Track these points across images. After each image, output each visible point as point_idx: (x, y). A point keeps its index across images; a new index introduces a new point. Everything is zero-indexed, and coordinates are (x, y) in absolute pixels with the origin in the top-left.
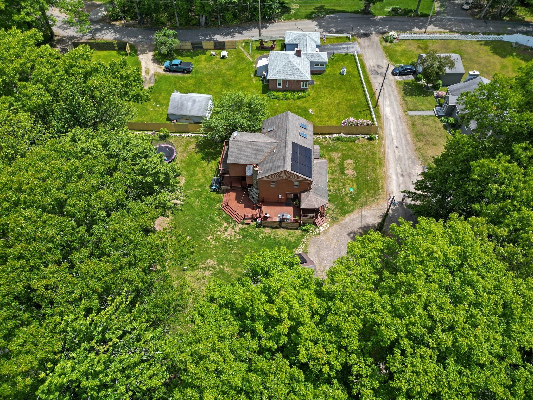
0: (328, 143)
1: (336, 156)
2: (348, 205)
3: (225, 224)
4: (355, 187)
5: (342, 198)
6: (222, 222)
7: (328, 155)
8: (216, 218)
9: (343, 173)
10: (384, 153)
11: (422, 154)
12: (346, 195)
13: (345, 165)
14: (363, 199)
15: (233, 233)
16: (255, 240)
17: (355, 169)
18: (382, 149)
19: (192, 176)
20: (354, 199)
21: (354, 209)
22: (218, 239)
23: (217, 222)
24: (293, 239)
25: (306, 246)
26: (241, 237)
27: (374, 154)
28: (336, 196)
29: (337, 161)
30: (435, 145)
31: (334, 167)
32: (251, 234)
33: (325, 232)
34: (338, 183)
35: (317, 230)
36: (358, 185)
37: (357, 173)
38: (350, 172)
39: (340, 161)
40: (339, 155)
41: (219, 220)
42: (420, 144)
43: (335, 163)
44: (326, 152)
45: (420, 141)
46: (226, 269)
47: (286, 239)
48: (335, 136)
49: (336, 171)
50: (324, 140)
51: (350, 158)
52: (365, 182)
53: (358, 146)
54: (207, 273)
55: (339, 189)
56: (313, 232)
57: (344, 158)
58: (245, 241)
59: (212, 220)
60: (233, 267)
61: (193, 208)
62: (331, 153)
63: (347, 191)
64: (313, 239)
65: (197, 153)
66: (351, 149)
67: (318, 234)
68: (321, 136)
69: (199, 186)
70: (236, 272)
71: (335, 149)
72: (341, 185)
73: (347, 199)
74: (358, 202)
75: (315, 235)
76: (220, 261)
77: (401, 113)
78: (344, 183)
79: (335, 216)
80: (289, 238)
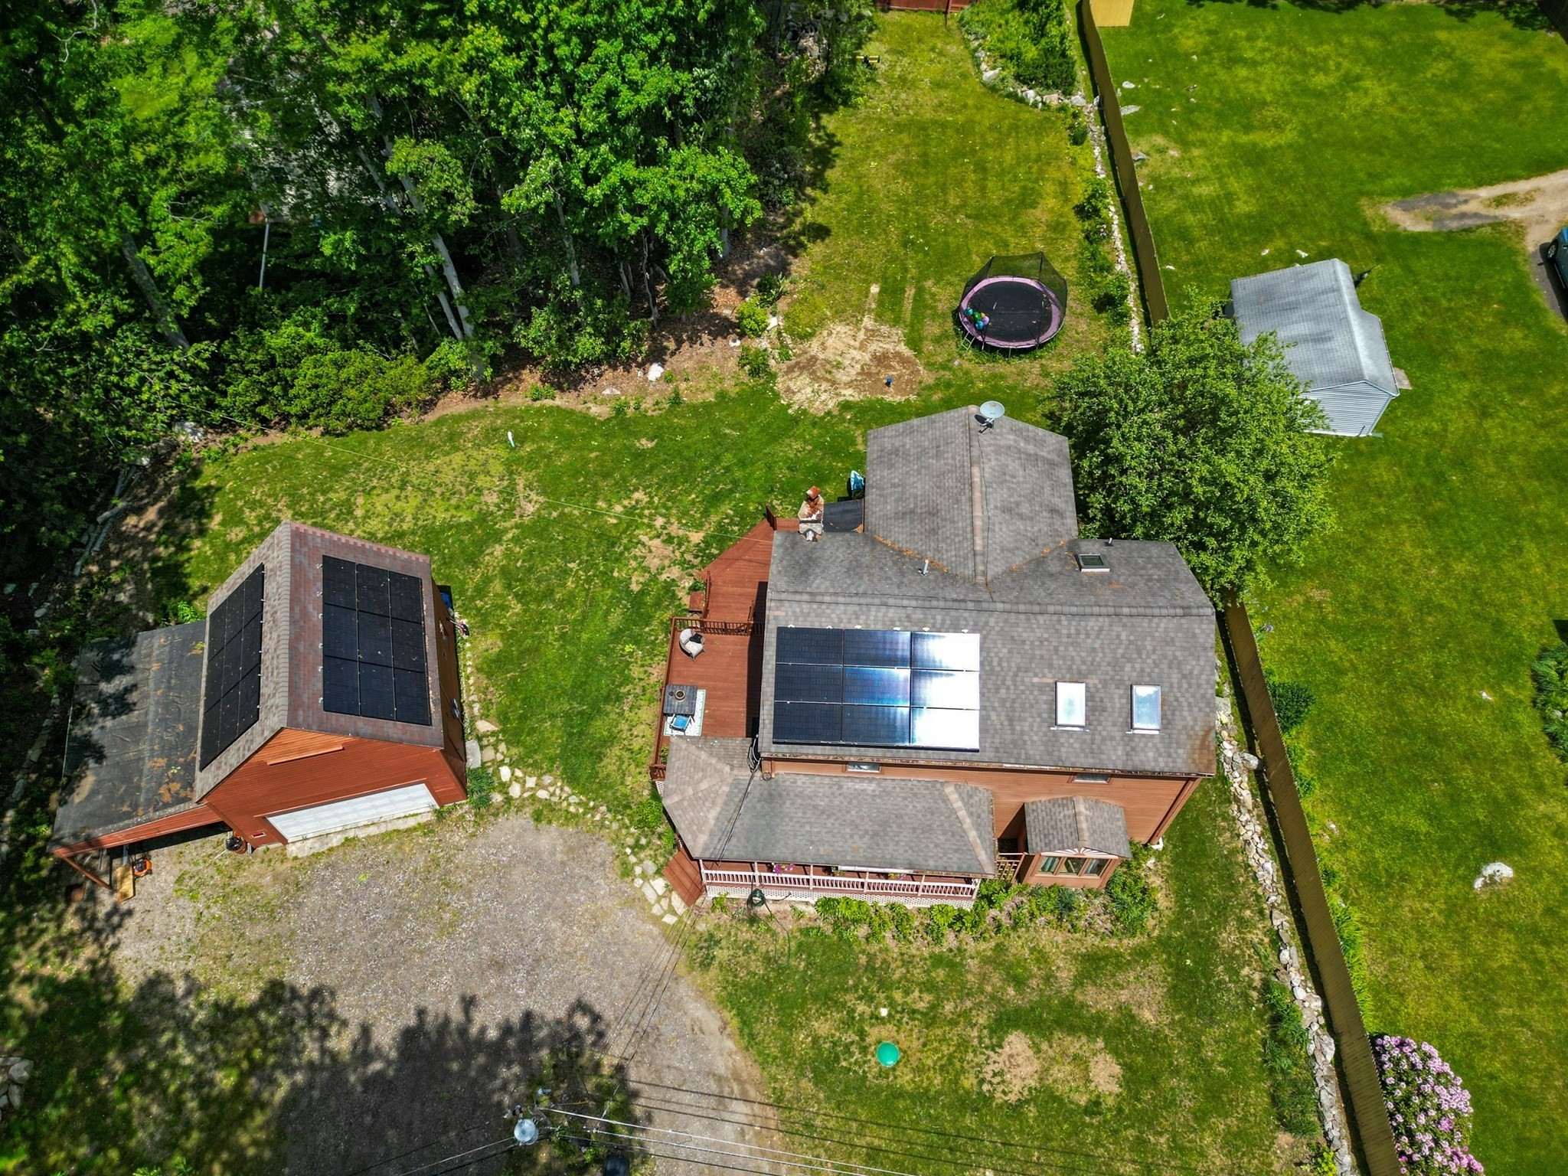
0: (1233, 963)
1: (1141, 998)
2: (788, 1025)
3: (696, 537)
4: (905, 1079)
5: (828, 1000)
6: (710, 527)
7: (1142, 953)
8: (727, 508)
9: (1005, 1022)
12: (849, 1022)
13: (1070, 1042)
14: (824, 1115)
15: (654, 563)
16: (617, 635)
17: (1046, 1097)
20: (825, 1065)
21: (764, 1061)
22: (633, 520)
23: (706, 514)
24: (609, 765)
25: (570, 818)
26: (635, 587)
28: (842, 970)
29: (1098, 999)
31: (1049, 978)
32: (647, 620)
33: (637, 901)
34: (929, 986)
35: (651, 867)
36: (923, 1097)
37: (1016, 1109)
38: (1018, 1063)
39: (1100, 1018)
40: (1147, 1015)
41: (714, 518)
43: (1078, 983)
44: (1164, 943)
46: (498, 550)
47: (611, 739)
48: (1308, 1004)
49: (1019, 982)
50: (1256, 935)
51: (1132, 1079)
53: (1245, 1142)
54: (492, 499)
55: (884, 985)
56: (637, 847)
57: (1127, 1039)
58: (615, 601)
59: (714, 500)
60: (505, 572)
61: (773, 438)
62: (1156, 968)
63: (874, 1033)
64: (603, 850)
66: (1214, 1098)
67: (627, 872)
68: (1282, 921)
70: (487, 580)
72: (922, 1001)
73: (822, 1027)
74: (807, 1085)
75: (620, 856)
78: (931, 1018)
79: (721, 954)
80: (616, 750)
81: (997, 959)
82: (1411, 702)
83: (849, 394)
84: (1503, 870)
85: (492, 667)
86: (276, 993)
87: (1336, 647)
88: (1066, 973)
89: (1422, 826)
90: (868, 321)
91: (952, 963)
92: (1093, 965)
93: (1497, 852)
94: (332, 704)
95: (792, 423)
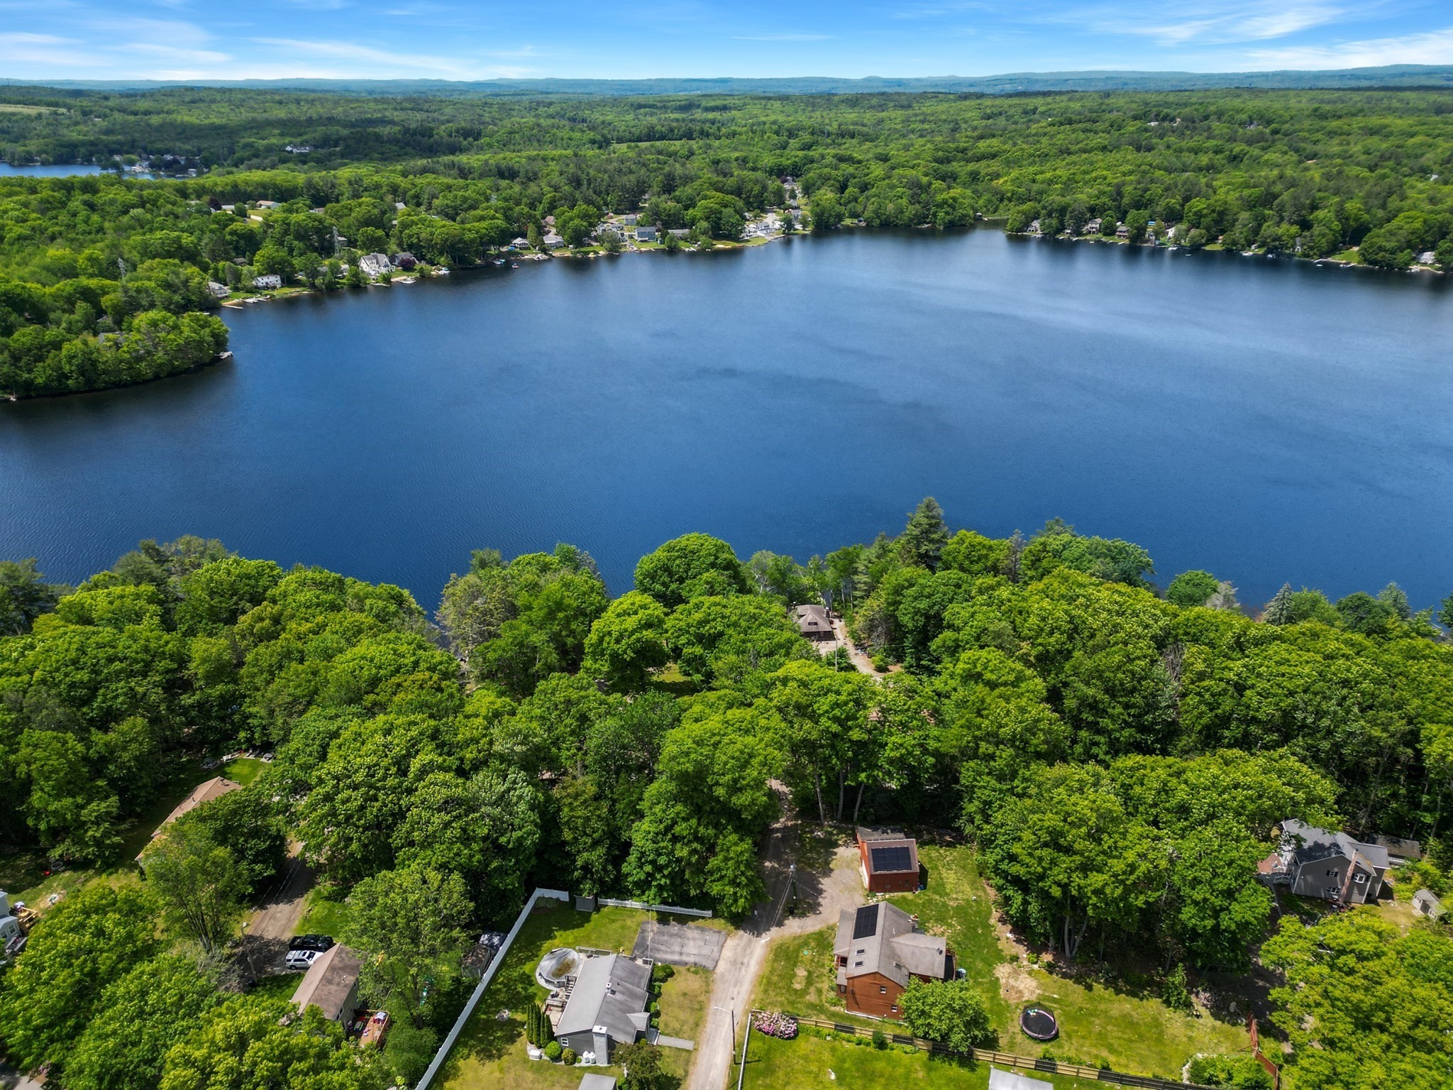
1: (812, 997)
4: (801, 955)
5: (818, 945)
7: (821, 1001)
9: (810, 973)
10: (752, 992)
11: (708, 985)
12: (813, 948)
13: (804, 983)
17: (794, 975)
18: (753, 997)
19: (992, 998)
20: (806, 944)
21: (808, 935)
22: (951, 926)
27: (766, 991)
29: (812, 989)
30: (685, 994)
31: (818, 983)
34: (819, 962)
36: (798, 958)
37: (793, 970)
38: (801, 973)
40: (808, 998)
42: (702, 998)
43: (816, 988)
45: (700, 1002)
46: (938, 898)
51: (796, 991)
52: (788, 958)
53: (782, 1004)
54: (955, 896)
55: (820, 955)
57: (805, 992)
59: (959, 944)
60: (932, 899)
61: (983, 960)
63: (811, 951)
65: (995, 1031)
66: (792, 1003)
69: (981, 983)
70: (929, 896)
71: (812, 1006)
72: (816, 960)
73: (813, 943)
74: (803, 941)
76: (945, 905)
77: (704, 1050)
78: (812, 960)
81: (823, 975)
82: (882, 1081)
83: (1003, 981)
84: (833, 1077)
85: (903, 897)
86: (831, 870)
87: (901, 1070)
88: (819, 985)
89: (846, 1065)
90: (1038, 991)
91: (823, 966)
92: (820, 991)
93: (838, 1078)
94: (873, 851)
95: (990, 965)
